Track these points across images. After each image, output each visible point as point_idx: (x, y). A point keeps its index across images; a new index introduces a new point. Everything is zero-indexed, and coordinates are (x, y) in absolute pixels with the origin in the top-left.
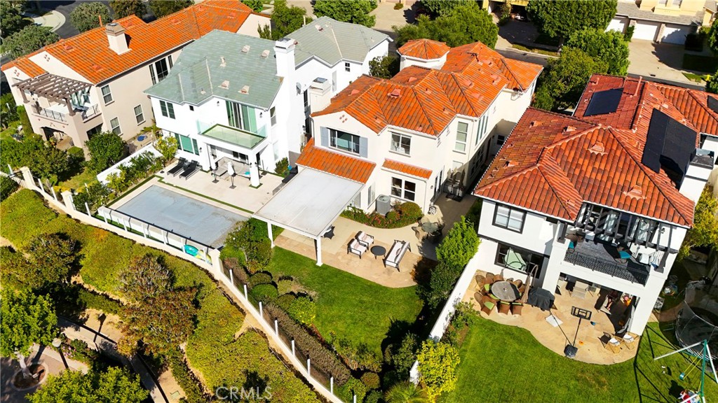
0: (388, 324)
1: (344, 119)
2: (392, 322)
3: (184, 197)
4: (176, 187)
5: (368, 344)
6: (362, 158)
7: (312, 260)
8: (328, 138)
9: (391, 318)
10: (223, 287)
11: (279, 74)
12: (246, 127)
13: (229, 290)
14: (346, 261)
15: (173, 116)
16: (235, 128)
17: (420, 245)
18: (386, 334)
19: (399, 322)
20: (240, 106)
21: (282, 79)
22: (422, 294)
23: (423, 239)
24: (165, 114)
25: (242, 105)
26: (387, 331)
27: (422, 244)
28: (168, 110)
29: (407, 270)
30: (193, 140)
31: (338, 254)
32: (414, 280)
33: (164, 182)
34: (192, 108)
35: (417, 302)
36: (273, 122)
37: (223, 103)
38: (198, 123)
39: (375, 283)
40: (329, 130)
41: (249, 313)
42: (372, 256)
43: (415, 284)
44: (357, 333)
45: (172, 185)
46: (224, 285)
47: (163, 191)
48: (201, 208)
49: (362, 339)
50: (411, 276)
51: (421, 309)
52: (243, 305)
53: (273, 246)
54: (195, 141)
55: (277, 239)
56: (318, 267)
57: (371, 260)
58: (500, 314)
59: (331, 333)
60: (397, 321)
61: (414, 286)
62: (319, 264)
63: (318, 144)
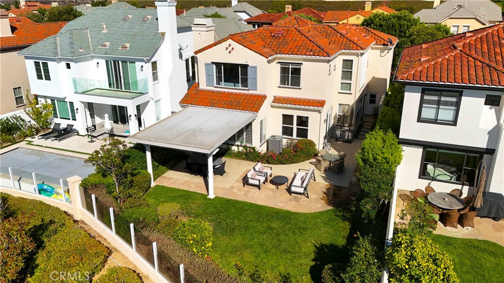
0: (312, 249)
1: (230, 49)
2: (316, 246)
3: (52, 155)
4: (46, 147)
5: (292, 274)
6: (251, 92)
7: (202, 194)
8: (213, 76)
9: (314, 242)
10: (84, 226)
11: (160, 31)
12: (127, 86)
13: (91, 229)
14: (243, 193)
15: (48, 78)
16: (116, 89)
17: (324, 175)
18: (313, 260)
19: (325, 245)
20: (120, 62)
21: (163, 34)
22: (343, 215)
23: (325, 171)
24: (40, 77)
25: (122, 62)
26: (313, 256)
27: (325, 175)
28: (43, 73)
29: (317, 196)
30: (70, 102)
31: (232, 188)
32: (328, 205)
33: (33, 145)
34: (68, 66)
35: (340, 224)
36: (155, 77)
37: (103, 63)
38: (75, 82)
39: (282, 210)
40: (214, 66)
41: (117, 250)
42: (273, 187)
43: (330, 208)
44: (272, 262)
45: (42, 146)
46: (86, 224)
47: (30, 151)
48: (71, 161)
49: (282, 269)
50: (323, 202)
51: (348, 231)
52: (109, 243)
53: (153, 184)
54: (71, 104)
55: (159, 179)
56: (210, 199)
57: (272, 190)
58: (447, 228)
59: (236, 266)
60: (322, 245)
61: (330, 210)
62: (211, 196)
63: (203, 86)
